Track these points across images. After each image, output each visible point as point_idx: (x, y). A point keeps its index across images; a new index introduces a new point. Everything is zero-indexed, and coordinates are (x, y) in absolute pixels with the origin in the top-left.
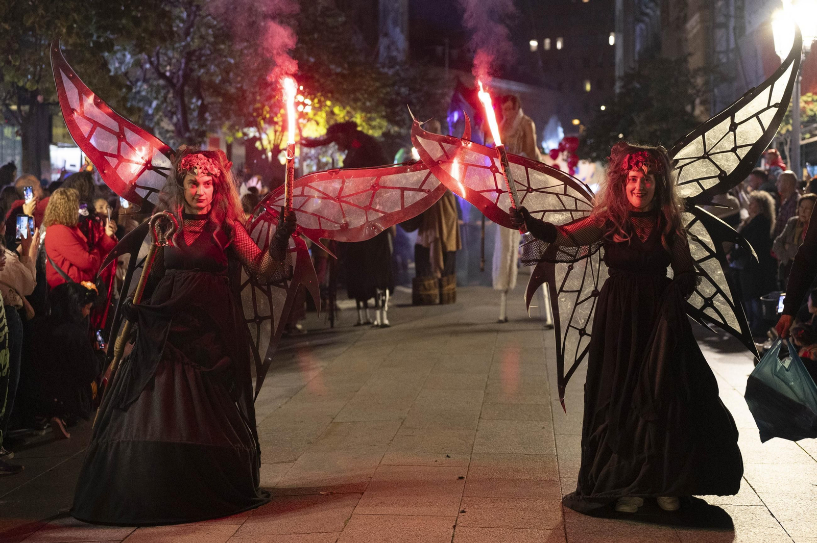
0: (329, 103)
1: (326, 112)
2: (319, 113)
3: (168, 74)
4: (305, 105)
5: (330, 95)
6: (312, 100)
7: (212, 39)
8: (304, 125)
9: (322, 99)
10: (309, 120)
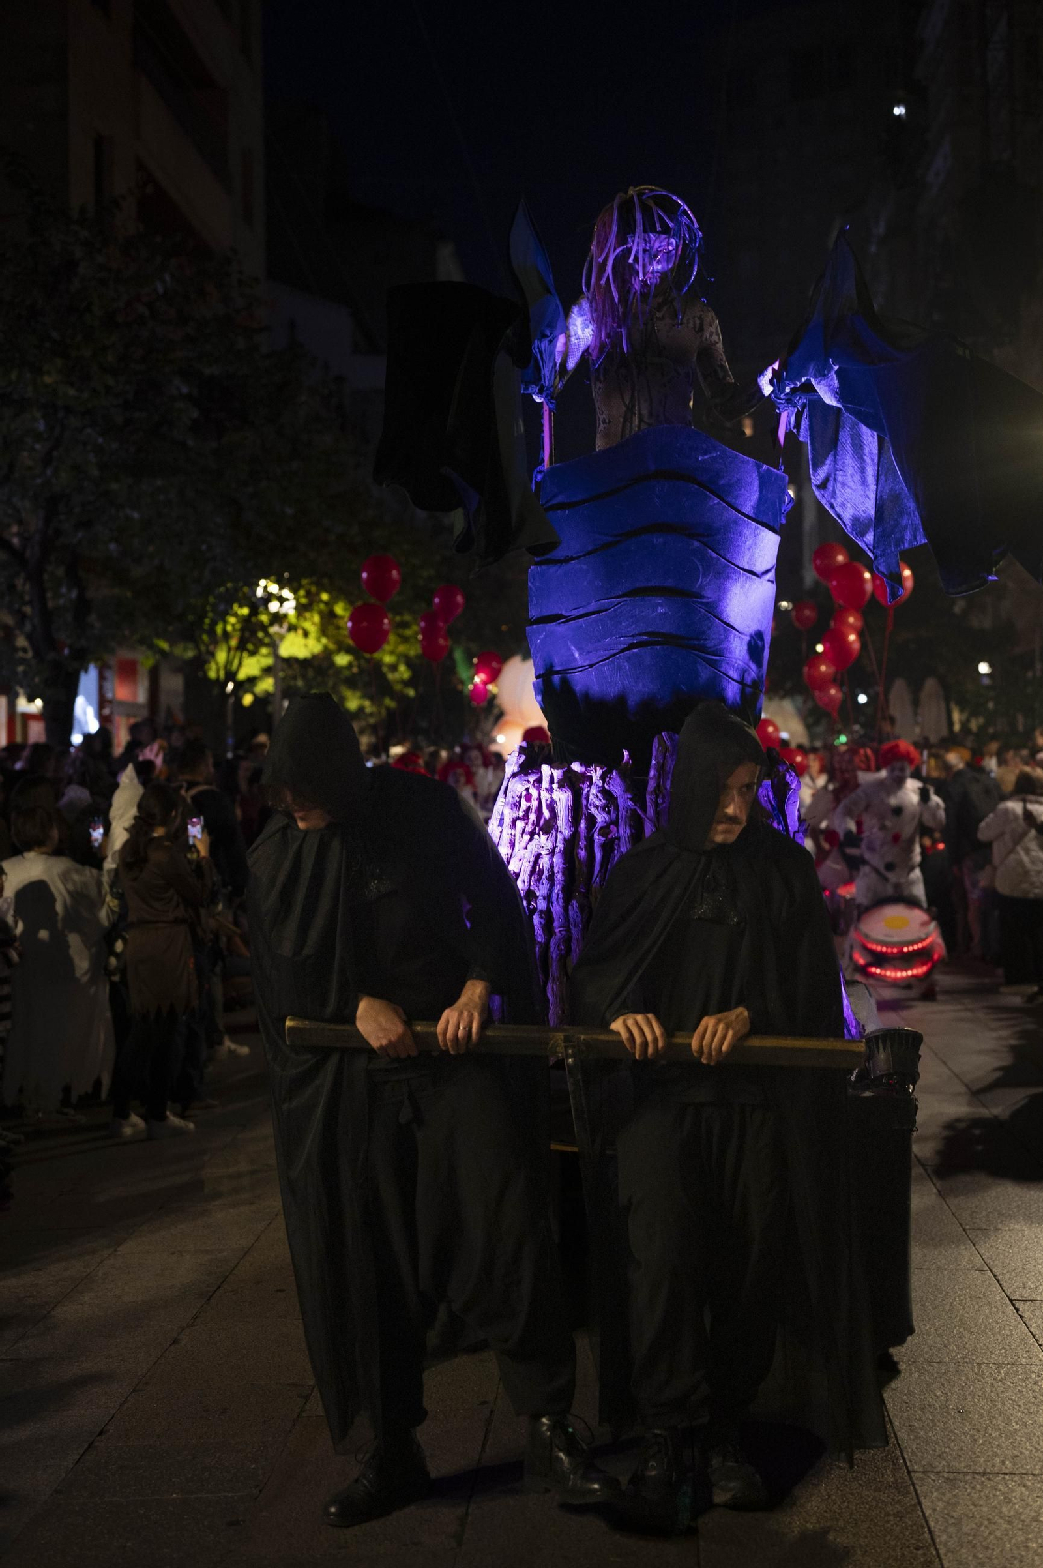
0: (325, 596)
1: (321, 613)
2: (307, 615)
3: (15, 541)
4: (282, 600)
5: (326, 581)
6: (295, 591)
7: (95, 473)
8: (282, 637)
9: (313, 589)
10: (292, 628)
